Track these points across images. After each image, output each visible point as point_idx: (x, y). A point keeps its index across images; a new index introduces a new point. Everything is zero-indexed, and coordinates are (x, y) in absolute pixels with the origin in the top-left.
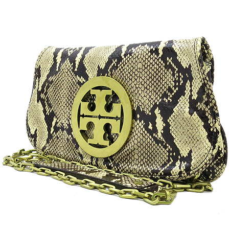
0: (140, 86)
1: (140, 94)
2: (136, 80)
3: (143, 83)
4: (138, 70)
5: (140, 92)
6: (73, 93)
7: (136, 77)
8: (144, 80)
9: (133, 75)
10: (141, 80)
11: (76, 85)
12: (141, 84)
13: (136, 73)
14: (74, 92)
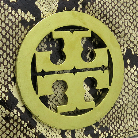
0: (129, 24)
1: (131, 34)
2: (123, 16)
3: (132, 20)
4: (125, 4)
5: (131, 31)
6: (11, 39)
7: (123, 14)
8: (132, 17)
9: (119, 11)
10: (129, 17)
11: (17, 26)
12: (130, 22)
13: (122, 8)
14: (13, 38)
